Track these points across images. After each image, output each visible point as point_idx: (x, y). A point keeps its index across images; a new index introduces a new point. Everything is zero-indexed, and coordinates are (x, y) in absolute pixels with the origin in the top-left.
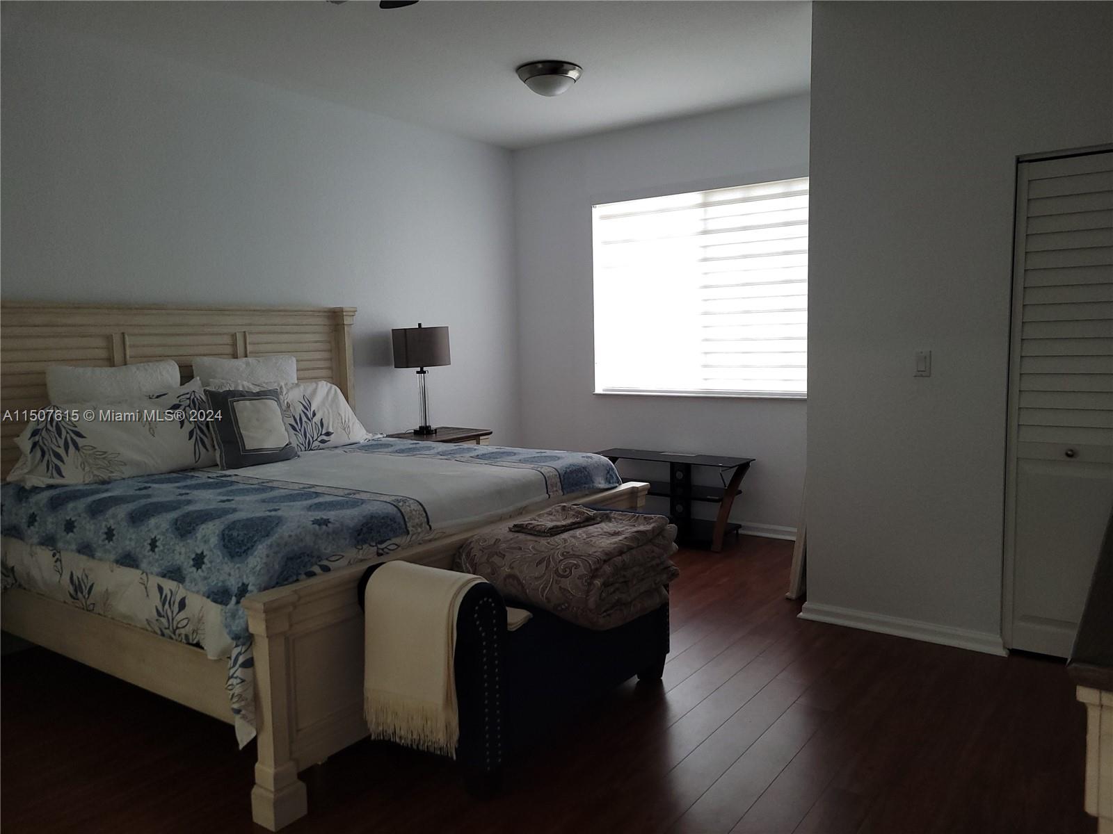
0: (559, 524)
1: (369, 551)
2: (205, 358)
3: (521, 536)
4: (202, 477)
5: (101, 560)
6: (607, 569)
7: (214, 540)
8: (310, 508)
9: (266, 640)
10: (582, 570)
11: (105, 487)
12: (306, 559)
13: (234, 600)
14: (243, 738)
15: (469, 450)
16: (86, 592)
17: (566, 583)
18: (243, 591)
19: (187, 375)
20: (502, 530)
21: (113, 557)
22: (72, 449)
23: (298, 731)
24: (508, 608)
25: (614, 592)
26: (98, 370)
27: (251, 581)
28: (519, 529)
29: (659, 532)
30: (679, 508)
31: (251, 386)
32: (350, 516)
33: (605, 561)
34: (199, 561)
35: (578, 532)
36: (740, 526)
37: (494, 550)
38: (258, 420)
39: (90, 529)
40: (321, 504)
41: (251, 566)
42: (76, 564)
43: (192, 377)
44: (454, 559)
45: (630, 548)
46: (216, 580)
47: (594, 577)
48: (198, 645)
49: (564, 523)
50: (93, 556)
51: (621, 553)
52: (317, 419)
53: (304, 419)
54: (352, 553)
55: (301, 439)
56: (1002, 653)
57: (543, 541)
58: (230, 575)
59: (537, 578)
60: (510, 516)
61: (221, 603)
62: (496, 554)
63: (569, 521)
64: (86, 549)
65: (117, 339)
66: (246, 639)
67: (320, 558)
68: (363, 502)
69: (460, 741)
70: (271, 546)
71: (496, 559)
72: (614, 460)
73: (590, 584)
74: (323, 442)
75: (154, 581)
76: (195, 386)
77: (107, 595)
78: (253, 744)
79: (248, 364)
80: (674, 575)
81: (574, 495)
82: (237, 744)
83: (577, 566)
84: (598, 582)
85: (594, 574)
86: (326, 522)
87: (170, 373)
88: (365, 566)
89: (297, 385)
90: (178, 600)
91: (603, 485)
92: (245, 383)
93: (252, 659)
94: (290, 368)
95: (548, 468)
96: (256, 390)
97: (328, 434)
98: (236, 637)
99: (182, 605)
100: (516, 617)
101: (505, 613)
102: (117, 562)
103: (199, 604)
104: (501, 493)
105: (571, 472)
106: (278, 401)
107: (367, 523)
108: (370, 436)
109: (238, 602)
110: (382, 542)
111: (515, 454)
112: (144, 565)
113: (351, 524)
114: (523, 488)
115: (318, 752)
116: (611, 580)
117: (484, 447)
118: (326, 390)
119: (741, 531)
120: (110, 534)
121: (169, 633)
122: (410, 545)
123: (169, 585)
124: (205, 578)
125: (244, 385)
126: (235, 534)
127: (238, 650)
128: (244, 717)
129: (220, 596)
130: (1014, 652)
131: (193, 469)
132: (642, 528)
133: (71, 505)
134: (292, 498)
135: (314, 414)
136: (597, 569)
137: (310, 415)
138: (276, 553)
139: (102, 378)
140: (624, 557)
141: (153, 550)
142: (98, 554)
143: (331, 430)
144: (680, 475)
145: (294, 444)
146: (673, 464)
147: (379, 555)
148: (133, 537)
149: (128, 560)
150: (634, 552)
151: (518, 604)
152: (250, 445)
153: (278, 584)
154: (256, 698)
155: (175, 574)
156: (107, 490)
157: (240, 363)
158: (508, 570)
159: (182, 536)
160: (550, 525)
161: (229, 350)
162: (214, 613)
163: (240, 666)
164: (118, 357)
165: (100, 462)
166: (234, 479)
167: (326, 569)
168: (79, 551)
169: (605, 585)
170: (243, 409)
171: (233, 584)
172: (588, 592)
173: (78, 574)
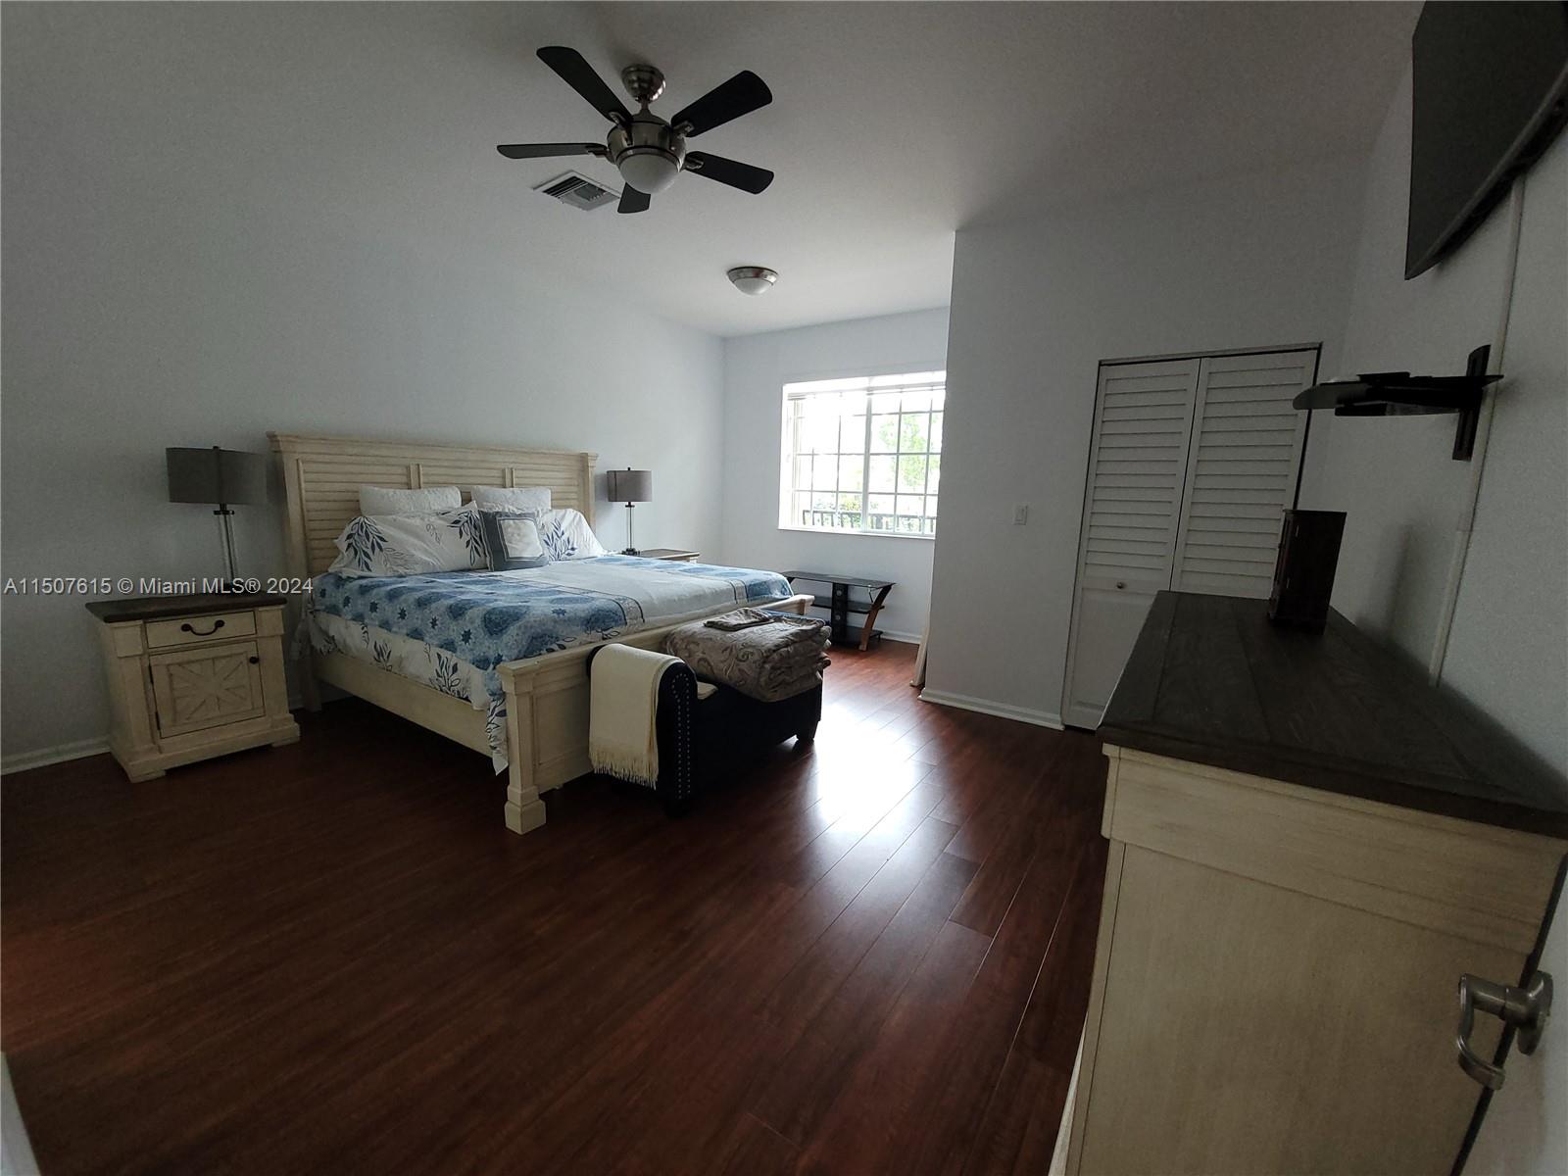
0: (741, 622)
1: (596, 635)
2: (480, 487)
3: (712, 631)
4: (475, 576)
5: (396, 633)
6: (776, 656)
7: (478, 622)
8: (552, 601)
9: (515, 697)
10: (756, 657)
11: (400, 580)
12: (548, 639)
13: (492, 666)
14: (498, 769)
15: (680, 565)
16: (385, 657)
17: (744, 666)
18: (499, 660)
19: (466, 500)
20: (698, 626)
21: (405, 631)
22: (377, 549)
23: (540, 764)
24: (698, 683)
25: (780, 674)
26: (398, 491)
27: (504, 653)
28: (711, 625)
29: (817, 631)
30: (838, 618)
31: (516, 510)
32: (582, 609)
33: (774, 651)
34: (467, 636)
35: (755, 629)
36: (881, 633)
37: (691, 639)
38: (519, 535)
39: (389, 611)
40: (561, 599)
41: (505, 641)
42: (380, 636)
43: (471, 500)
44: (662, 644)
45: (794, 642)
46: (480, 651)
47: (764, 662)
48: (467, 699)
49: (745, 622)
50: (390, 631)
51: (787, 645)
52: (564, 537)
53: (555, 537)
54: (584, 637)
55: (552, 551)
56: (1061, 728)
57: (729, 635)
58: (489, 648)
59: (722, 662)
60: (707, 616)
61: (482, 669)
62: (694, 642)
63: (749, 621)
64: (385, 625)
65: (413, 468)
66: (501, 695)
67: (557, 639)
68: (593, 599)
69: (659, 777)
70: (520, 627)
71: (692, 646)
72: (790, 580)
73: (762, 667)
74: (569, 554)
75: (435, 650)
76: (473, 506)
77: (401, 660)
78: (506, 772)
79: (513, 492)
80: (828, 663)
81: (757, 602)
82: (495, 772)
83: (752, 654)
84: (768, 666)
85: (766, 659)
86: (564, 612)
87: (452, 499)
88: (591, 647)
89: (551, 511)
90: (452, 664)
91: (778, 595)
92: (511, 507)
93: (505, 710)
94: (546, 496)
95: (737, 582)
96: (519, 512)
97: (573, 549)
98: (493, 694)
99: (455, 669)
100: (704, 689)
101: (696, 686)
102: (408, 635)
103: (467, 669)
104: (699, 598)
105: (754, 585)
106: (535, 522)
107: (593, 615)
108: (606, 553)
109: (494, 668)
110: (605, 630)
111: (713, 570)
112: (426, 638)
113: (583, 615)
114: (718, 595)
115: (555, 780)
116: (778, 665)
117: (693, 564)
118: (573, 515)
119: (882, 636)
120: (402, 615)
121: (446, 690)
122: (628, 634)
123: (445, 654)
124: (472, 650)
125: (509, 508)
126: (493, 617)
127: (493, 704)
128: (499, 752)
129: (482, 663)
130: (1068, 728)
131: (469, 570)
132: (804, 628)
133: (375, 591)
134: (540, 593)
135: (563, 534)
136: (767, 657)
137: (560, 534)
138: (524, 633)
139: (400, 497)
140: (789, 649)
141: (433, 627)
142: (394, 629)
143: (575, 546)
144: (839, 593)
145: (547, 555)
146: (834, 584)
147: (604, 639)
148: (420, 617)
149: (416, 634)
150: (797, 645)
151: (706, 680)
152: (512, 554)
153: (525, 657)
154: (508, 740)
155: (449, 645)
156: (401, 583)
157: (508, 492)
158: (701, 655)
159: (455, 618)
160: (734, 622)
161: (499, 481)
162: (477, 676)
163: (496, 715)
164: (414, 482)
165: (398, 561)
166: (498, 578)
167: (562, 647)
168: (380, 626)
169: (772, 668)
170: (508, 526)
171: (492, 655)
172: (760, 673)
173: (380, 643)
